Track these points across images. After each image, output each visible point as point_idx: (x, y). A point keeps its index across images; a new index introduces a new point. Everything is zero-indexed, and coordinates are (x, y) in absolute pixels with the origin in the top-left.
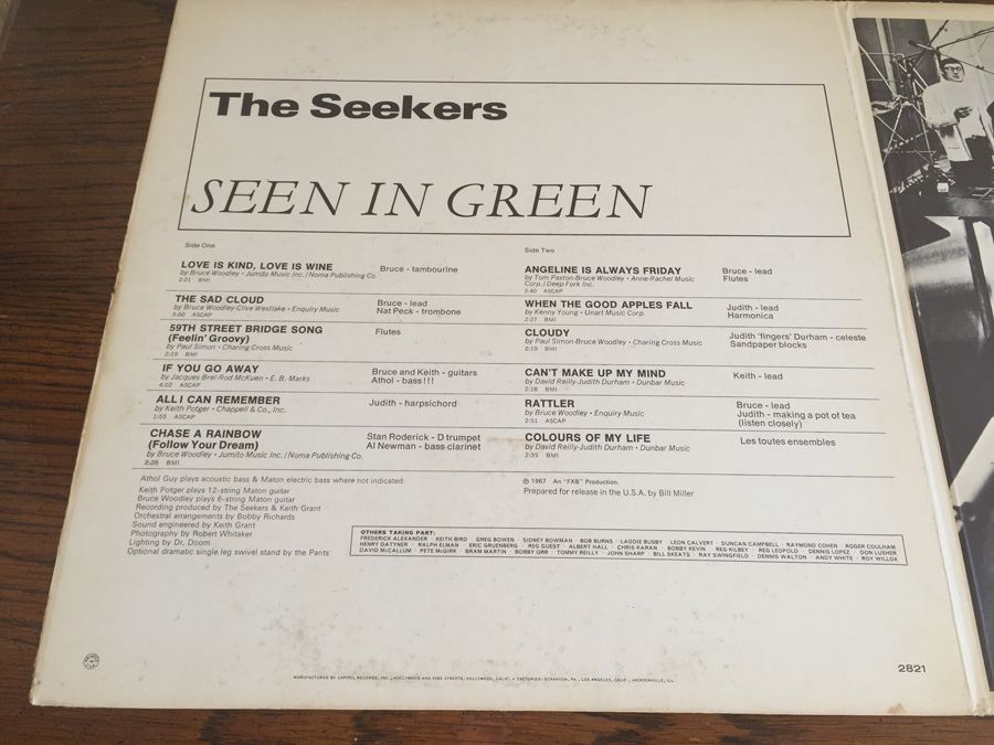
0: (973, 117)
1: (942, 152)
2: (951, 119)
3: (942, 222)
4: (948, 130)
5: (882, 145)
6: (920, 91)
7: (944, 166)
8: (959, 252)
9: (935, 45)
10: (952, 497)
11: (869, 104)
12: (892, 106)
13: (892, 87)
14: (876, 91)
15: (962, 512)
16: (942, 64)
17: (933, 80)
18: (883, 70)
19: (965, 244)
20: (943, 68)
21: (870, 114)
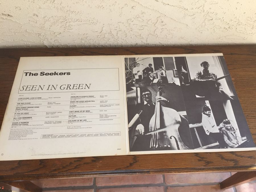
0: (140, 72)
1: (134, 77)
2: (137, 72)
3: (133, 88)
4: (136, 74)
5: (126, 77)
6: (133, 69)
7: (134, 80)
8: (135, 92)
9: (136, 61)
10: (128, 126)
11: (125, 71)
12: (128, 71)
13: (129, 68)
14: (126, 69)
15: (129, 128)
16: (137, 64)
17: (135, 67)
18: (128, 66)
19: (136, 91)
20: (137, 65)
21: (125, 72)
